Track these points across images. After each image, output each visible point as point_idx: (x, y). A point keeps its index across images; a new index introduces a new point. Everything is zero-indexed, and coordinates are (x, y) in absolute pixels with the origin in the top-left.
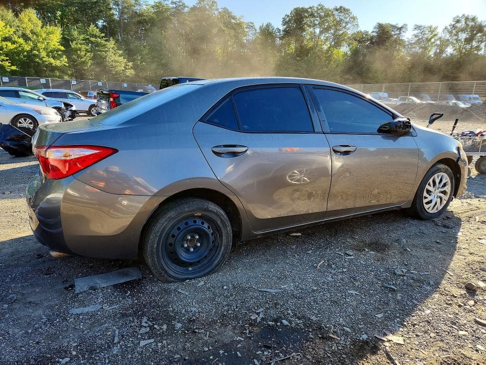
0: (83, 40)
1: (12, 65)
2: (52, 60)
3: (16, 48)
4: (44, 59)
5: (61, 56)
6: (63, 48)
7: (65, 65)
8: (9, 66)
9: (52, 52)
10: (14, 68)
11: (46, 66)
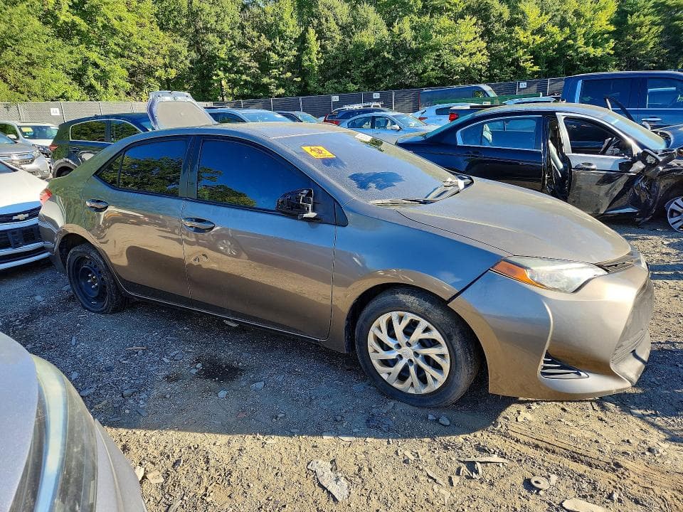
0: (653, 7)
1: (536, 64)
2: (591, 50)
3: (545, 41)
4: (580, 50)
5: (607, 41)
6: (612, 28)
7: (609, 54)
8: (531, 67)
9: (594, 37)
10: (536, 68)
11: (581, 60)
